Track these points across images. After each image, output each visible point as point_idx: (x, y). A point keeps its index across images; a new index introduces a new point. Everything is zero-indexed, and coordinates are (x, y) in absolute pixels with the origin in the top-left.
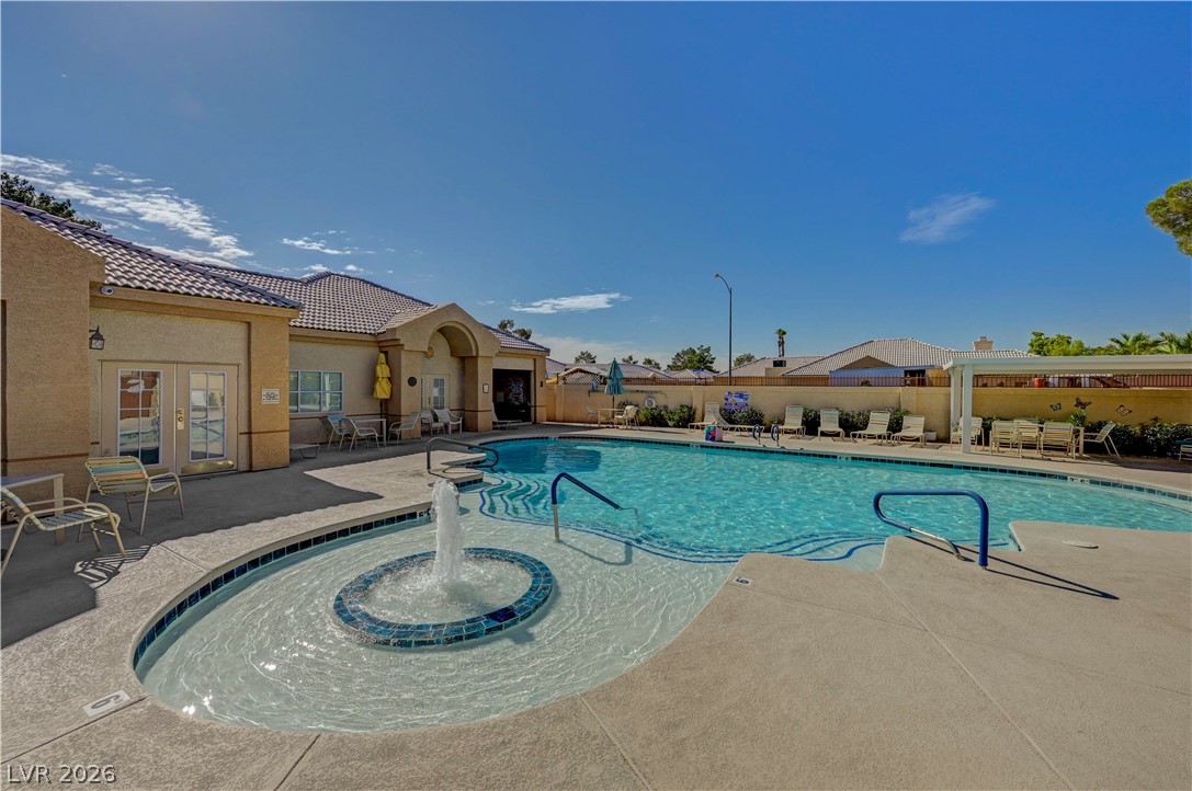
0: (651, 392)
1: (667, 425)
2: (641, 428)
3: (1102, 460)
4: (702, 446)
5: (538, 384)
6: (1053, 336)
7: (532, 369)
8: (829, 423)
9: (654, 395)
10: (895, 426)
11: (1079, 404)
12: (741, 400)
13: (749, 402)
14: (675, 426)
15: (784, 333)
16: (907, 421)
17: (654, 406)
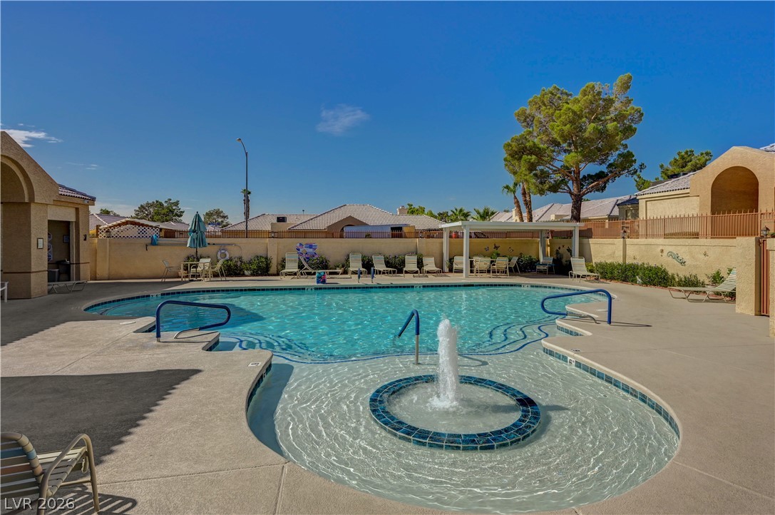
0: (225, 245)
1: (244, 275)
2: (228, 278)
3: (516, 276)
4: (316, 289)
5: (82, 238)
6: (417, 207)
7: (72, 219)
8: (379, 265)
9: (229, 247)
10: (420, 264)
11: (496, 247)
12: (311, 250)
13: (317, 251)
14: (252, 275)
15: (249, 193)
16: (426, 260)
17: (228, 257)
